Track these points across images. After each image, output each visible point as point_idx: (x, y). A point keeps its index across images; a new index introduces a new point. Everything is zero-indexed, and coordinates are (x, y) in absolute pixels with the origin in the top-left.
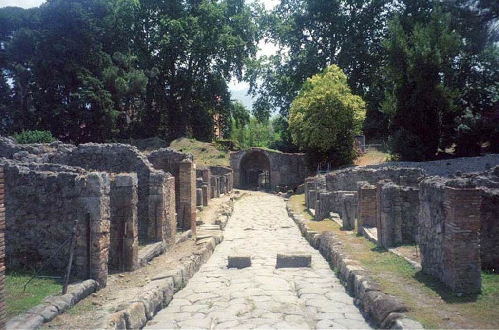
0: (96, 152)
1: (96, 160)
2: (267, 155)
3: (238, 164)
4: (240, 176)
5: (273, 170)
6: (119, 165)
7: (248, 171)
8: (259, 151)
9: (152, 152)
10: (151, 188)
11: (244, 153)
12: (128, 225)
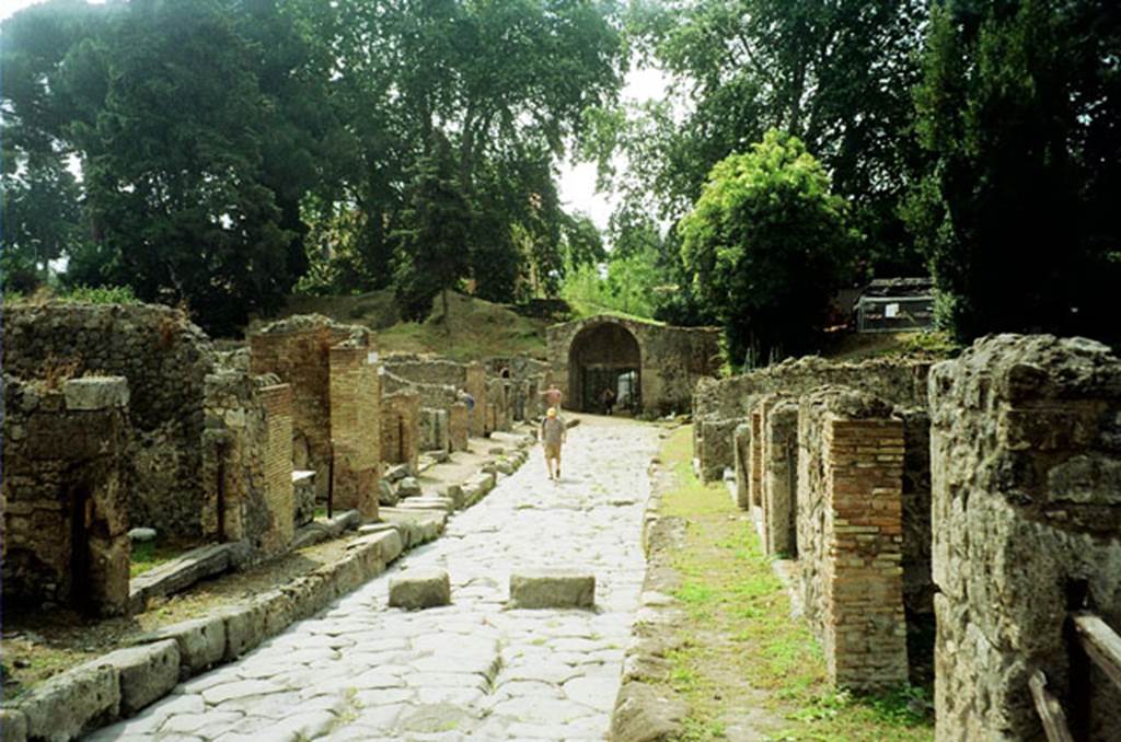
0: (87, 325)
1: (86, 343)
2: (632, 330)
3: (566, 354)
4: (571, 380)
5: (648, 367)
6: (138, 356)
7: (591, 367)
8: (616, 321)
9: (272, 324)
10: (207, 411)
11: (580, 327)
12: (94, 506)
